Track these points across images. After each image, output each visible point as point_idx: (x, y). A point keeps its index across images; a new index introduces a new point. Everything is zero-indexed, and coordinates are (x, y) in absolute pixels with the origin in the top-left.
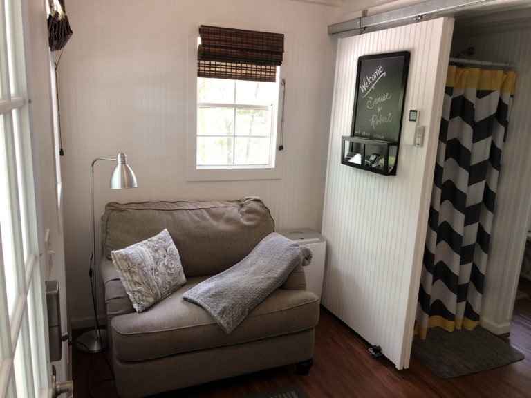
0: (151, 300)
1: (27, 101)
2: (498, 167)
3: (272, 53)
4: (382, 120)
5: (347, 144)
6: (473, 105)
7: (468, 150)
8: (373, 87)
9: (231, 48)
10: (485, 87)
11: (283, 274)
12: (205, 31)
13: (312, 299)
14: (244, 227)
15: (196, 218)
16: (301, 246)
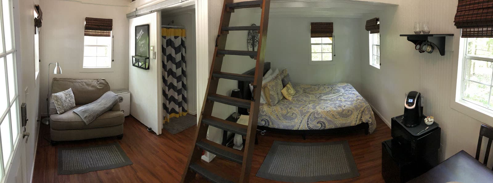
0: (63, 111)
1: (15, 51)
2: (185, 62)
3: (108, 26)
4: (144, 49)
5: (134, 59)
6: (173, 41)
7: (174, 58)
8: (140, 38)
9: (95, 25)
10: (177, 35)
11: (111, 106)
12: (87, 19)
13: (122, 114)
14: (98, 89)
15: (80, 85)
16: (119, 96)
